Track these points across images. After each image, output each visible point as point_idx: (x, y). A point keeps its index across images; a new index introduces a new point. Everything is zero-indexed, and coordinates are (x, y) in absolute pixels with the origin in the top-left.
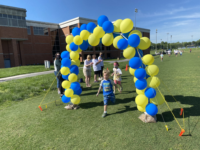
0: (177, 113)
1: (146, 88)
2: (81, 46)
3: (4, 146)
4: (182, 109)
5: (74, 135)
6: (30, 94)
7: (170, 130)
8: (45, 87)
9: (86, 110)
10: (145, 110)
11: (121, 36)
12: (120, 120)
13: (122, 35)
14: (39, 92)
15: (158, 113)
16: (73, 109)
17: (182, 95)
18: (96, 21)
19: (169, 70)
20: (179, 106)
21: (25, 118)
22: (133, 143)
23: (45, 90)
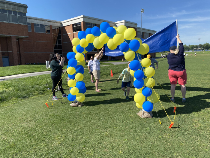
1: (143, 87)
4: (175, 108)
5: (79, 127)
6: (34, 92)
7: (162, 124)
8: (49, 86)
9: (89, 107)
10: (142, 107)
12: (120, 116)
14: (43, 91)
15: (153, 111)
16: (78, 106)
21: (34, 113)
22: (130, 133)
23: (49, 89)
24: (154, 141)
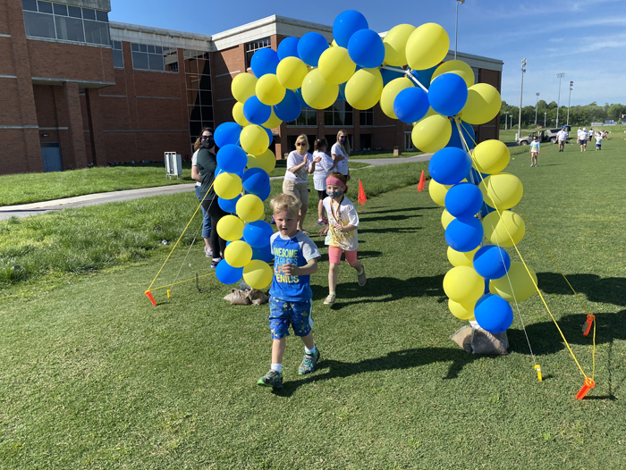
0: (574, 328)
1: (479, 248)
2: (280, 110)
3: (41, 404)
4: (591, 316)
5: (250, 381)
6: (119, 253)
7: (549, 381)
8: (165, 233)
10: (473, 316)
11: (406, 78)
13: (409, 74)
14: (147, 249)
15: (512, 327)
16: (250, 303)
17: (593, 273)
18: (328, 30)
19: (557, 193)
20: (583, 307)
21: (105, 326)
22: (431, 415)
23: (164, 243)
24: (522, 453)
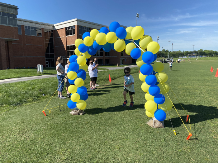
4: (188, 116)
5: (85, 138)
6: (28, 99)
7: (178, 135)
8: (43, 92)
9: (92, 115)
10: (154, 116)
11: (132, 43)
14: (38, 97)
15: (165, 120)
16: (79, 114)
20: (185, 114)
21: (29, 123)
22: (144, 146)
23: (44, 95)
24: (174, 155)
